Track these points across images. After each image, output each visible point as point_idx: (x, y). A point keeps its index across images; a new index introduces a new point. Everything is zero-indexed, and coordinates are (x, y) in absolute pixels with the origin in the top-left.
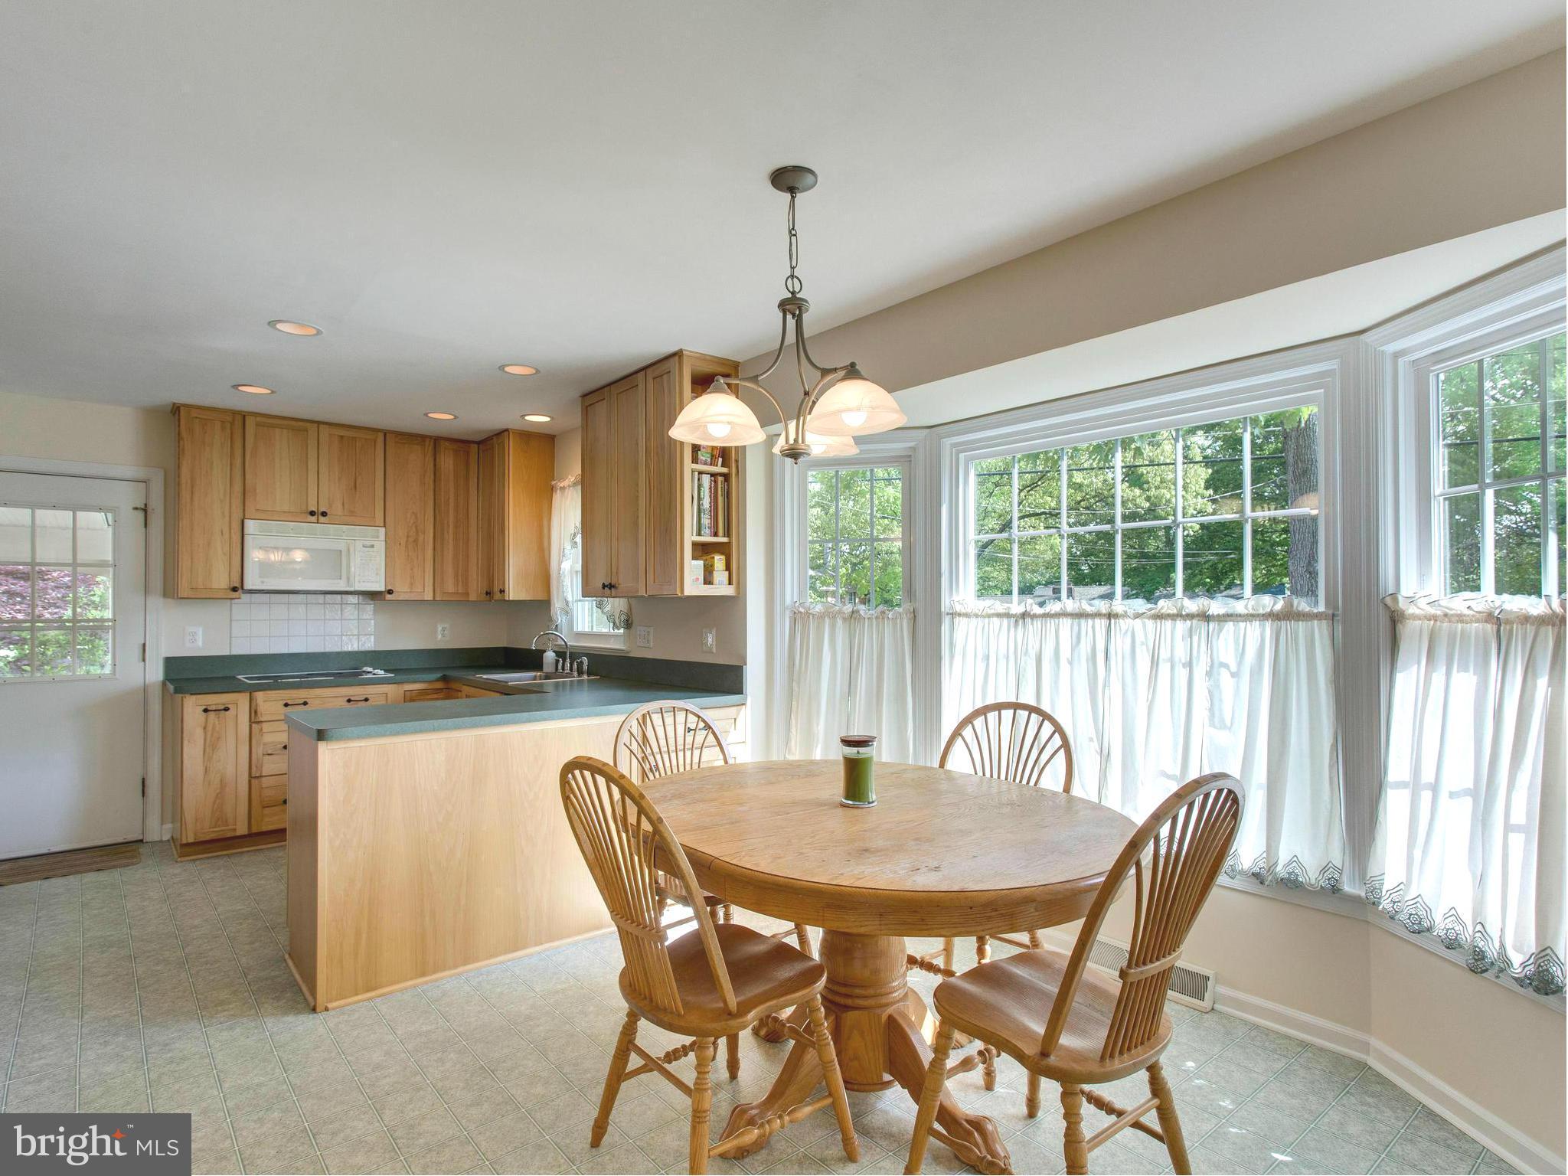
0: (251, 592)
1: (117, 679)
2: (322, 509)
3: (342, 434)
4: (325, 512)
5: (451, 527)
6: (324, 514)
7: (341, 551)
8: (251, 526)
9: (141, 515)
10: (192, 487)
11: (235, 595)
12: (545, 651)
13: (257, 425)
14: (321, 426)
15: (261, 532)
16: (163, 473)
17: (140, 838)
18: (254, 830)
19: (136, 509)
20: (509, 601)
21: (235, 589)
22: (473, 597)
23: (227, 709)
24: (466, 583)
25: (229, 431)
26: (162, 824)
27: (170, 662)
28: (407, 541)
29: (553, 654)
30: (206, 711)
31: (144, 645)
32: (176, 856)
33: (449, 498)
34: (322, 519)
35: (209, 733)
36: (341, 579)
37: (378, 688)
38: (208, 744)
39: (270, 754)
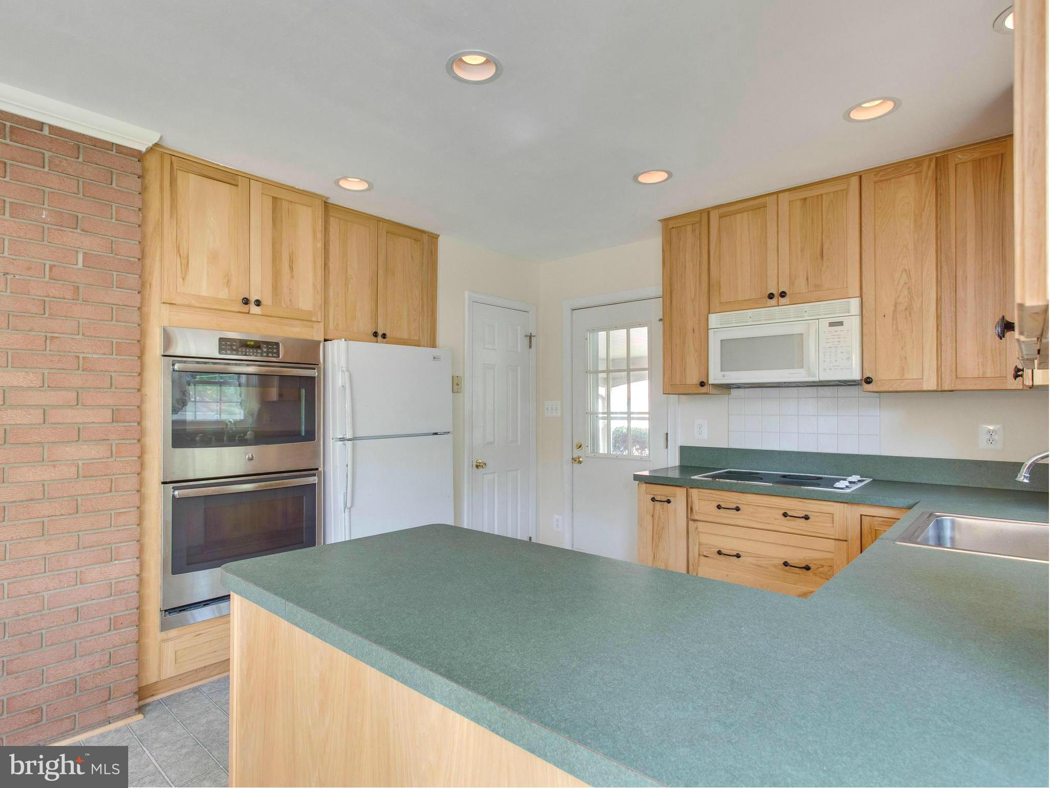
1: (650, 461)
2: (782, 290)
3: (804, 196)
4: (784, 292)
6: (783, 294)
7: (802, 334)
11: (704, 390)
13: (720, 218)
14: (781, 195)
15: (721, 324)
19: (660, 320)
21: (703, 384)
23: (668, 501)
25: (697, 231)
27: (683, 449)
28: (895, 311)
30: (653, 500)
31: (667, 434)
34: (782, 300)
35: (656, 522)
36: (802, 367)
37: (821, 504)
38: (655, 532)
39: (706, 556)
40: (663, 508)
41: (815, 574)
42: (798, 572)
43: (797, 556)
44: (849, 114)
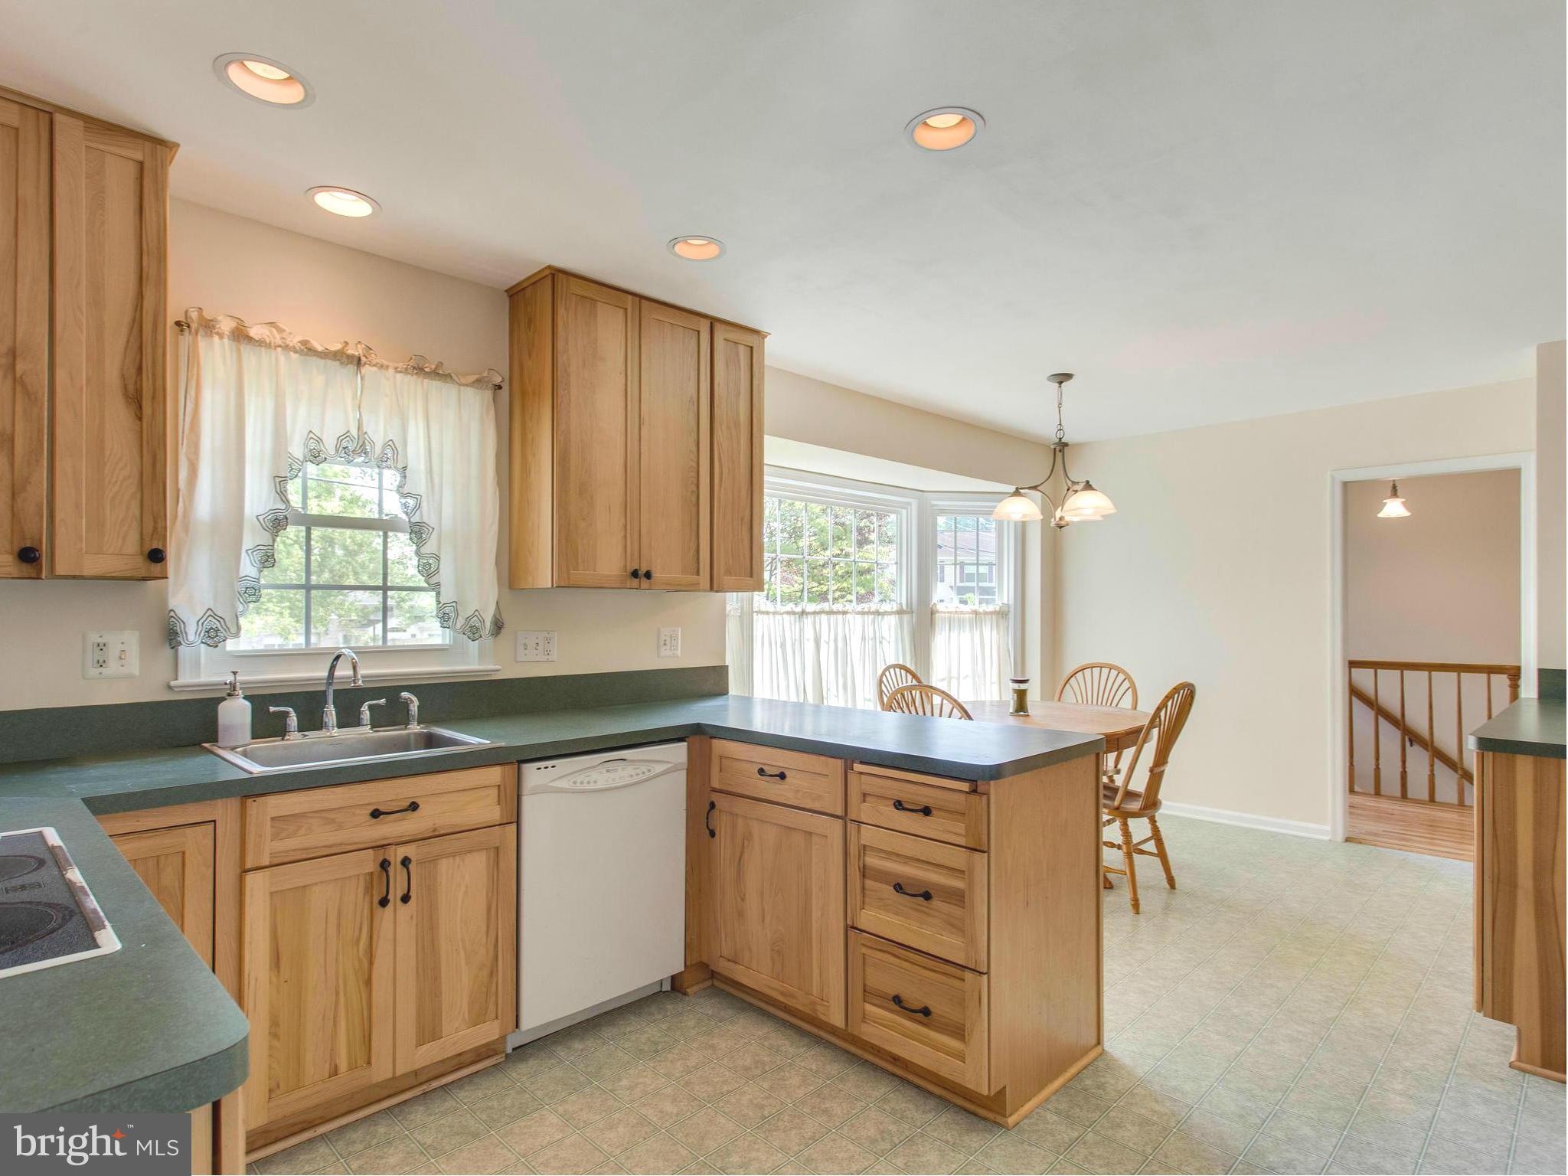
29: (246, 704)
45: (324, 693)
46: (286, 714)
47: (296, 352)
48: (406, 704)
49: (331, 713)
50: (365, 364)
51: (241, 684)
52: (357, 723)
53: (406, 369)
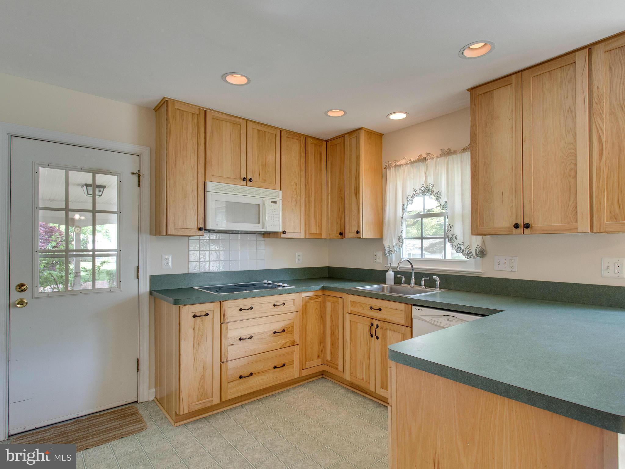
0: (211, 231)
1: (121, 291)
2: (249, 177)
3: (259, 129)
5: (313, 193)
6: (250, 180)
7: (259, 205)
8: (210, 186)
9: (135, 178)
10: (176, 157)
11: (201, 233)
12: (387, 271)
13: (213, 119)
14: (249, 123)
16: (149, 149)
17: (136, 400)
18: (223, 400)
19: (133, 173)
20: (363, 238)
21: (200, 229)
22: (324, 236)
23: (207, 315)
24: (321, 228)
25: (196, 120)
26: (149, 390)
27: (153, 279)
28: (292, 200)
29: (393, 273)
30: (194, 316)
31: (138, 267)
32: (173, 423)
33: (312, 174)
34: (249, 183)
35: (196, 333)
36: (259, 223)
37: (288, 296)
38: (195, 340)
39: (232, 345)
40: (202, 321)
41: (287, 333)
42: (280, 335)
43: (278, 327)
44: (327, 113)
45: (411, 273)
46: (402, 278)
47: (409, 164)
48: (435, 280)
49: (413, 280)
50: (428, 159)
51: (392, 267)
52: (420, 284)
53: (440, 156)
